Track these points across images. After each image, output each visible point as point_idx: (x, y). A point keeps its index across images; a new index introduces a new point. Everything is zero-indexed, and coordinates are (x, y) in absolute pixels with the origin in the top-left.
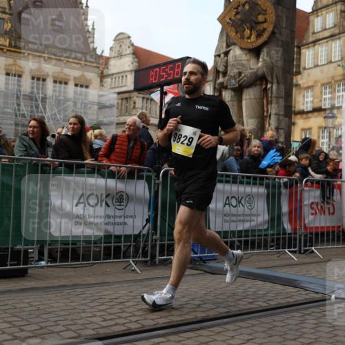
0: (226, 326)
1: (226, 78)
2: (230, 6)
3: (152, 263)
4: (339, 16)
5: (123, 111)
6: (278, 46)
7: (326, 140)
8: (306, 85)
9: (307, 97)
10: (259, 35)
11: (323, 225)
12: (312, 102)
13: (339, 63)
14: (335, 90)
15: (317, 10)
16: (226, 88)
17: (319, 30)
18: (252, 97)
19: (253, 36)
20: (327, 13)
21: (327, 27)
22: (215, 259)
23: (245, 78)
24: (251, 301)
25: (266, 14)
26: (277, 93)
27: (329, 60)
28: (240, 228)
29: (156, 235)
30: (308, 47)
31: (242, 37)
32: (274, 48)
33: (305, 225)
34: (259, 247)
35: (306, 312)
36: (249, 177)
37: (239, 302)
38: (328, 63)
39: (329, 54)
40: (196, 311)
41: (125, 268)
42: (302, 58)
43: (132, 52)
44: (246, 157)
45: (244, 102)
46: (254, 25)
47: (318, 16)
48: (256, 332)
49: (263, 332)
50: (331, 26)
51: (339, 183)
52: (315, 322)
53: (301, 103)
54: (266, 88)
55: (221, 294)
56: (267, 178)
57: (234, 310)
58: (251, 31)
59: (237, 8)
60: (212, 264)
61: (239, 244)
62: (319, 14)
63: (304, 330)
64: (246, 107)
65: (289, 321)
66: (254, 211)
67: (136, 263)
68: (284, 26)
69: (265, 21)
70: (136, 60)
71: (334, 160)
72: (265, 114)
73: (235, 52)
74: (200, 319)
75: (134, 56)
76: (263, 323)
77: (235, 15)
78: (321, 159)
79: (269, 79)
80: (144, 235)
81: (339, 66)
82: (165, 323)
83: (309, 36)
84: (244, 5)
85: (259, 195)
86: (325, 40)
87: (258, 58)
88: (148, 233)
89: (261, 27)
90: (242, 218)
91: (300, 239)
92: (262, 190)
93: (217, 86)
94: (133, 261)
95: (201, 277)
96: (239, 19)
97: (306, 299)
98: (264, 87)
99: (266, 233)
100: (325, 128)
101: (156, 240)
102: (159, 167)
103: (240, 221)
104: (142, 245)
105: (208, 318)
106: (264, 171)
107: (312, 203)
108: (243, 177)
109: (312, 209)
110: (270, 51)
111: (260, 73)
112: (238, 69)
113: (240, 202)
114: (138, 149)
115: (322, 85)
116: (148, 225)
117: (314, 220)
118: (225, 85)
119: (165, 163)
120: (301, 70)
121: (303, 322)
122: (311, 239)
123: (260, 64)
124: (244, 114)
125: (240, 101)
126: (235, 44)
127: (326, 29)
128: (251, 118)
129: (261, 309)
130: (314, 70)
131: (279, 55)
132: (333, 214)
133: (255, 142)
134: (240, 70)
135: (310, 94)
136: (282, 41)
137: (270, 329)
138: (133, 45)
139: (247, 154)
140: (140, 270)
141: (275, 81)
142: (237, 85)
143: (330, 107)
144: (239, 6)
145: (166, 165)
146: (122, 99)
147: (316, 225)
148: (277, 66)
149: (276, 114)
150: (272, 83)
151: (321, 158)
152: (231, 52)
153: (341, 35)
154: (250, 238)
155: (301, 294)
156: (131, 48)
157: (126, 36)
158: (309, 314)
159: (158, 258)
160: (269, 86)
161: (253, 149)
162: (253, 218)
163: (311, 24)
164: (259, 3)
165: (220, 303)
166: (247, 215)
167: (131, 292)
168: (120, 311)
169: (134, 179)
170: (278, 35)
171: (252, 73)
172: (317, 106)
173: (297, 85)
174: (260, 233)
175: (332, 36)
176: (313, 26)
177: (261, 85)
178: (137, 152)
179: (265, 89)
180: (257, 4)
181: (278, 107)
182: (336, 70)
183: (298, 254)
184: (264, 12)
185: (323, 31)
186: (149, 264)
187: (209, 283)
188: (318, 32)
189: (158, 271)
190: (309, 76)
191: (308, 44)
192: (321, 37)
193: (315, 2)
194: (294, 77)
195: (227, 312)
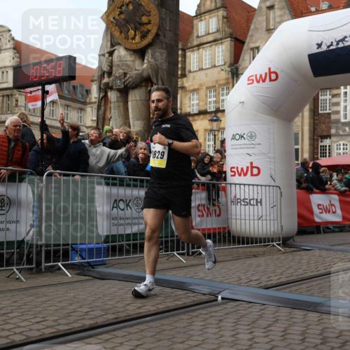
0: (114, 333)
1: (111, 79)
2: (113, 6)
3: (38, 271)
4: (221, 22)
5: (4, 109)
6: (162, 48)
7: (212, 143)
8: (191, 88)
9: (193, 100)
10: (143, 37)
11: (209, 227)
12: (198, 105)
13: (222, 68)
14: (219, 94)
15: (200, 15)
16: (111, 88)
17: (203, 34)
18: (138, 98)
19: (137, 37)
20: (210, 18)
21: (210, 32)
22: (104, 264)
23: (131, 79)
24: (140, 305)
25: (150, 15)
27: (213, 64)
28: (128, 231)
29: (41, 240)
30: (193, 51)
31: (127, 38)
32: (158, 50)
35: (195, 314)
36: (136, 180)
37: (128, 307)
38: (211, 68)
39: (213, 58)
40: (84, 319)
41: (8, 277)
42: (187, 60)
43: (12, 46)
45: (130, 103)
46: (138, 26)
47: (201, 20)
48: (146, 337)
49: (152, 337)
50: (214, 30)
51: (223, 185)
52: (203, 323)
53: (188, 105)
55: (109, 300)
57: (122, 315)
58: (135, 32)
59: (121, 8)
60: (101, 269)
61: (127, 247)
62: (203, 18)
63: (191, 333)
64: (132, 109)
65: (177, 325)
67: (20, 271)
68: (168, 28)
69: (149, 23)
70: (17, 55)
71: (218, 162)
72: (151, 116)
73: (119, 52)
74: (88, 327)
75: (15, 51)
76: (152, 327)
77: (119, 15)
78: (206, 162)
79: (154, 80)
80: (28, 242)
81: (223, 70)
82: (51, 333)
83: (193, 40)
84: (127, 5)
86: (209, 45)
87: (143, 60)
88: (33, 239)
89: (145, 28)
90: (129, 221)
93: (102, 86)
94: (17, 269)
95: (90, 283)
96: (124, 19)
97: (194, 301)
98: (149, 89)
100: (211, 131)
101: (41, 247)
103: (128, 224)
104: (26, 252)
105: (96, 325)
107: (199, 205)
108: (130, 179)
109: (199, 210)
110: (155, 52)
111: (145, 74)
112: (123, 70)
113: (128, 205)
114: (19, 151)
115: (207, 88)
116: (32, 230)
117: (201, 222)
118: (110, 85)
120: (187, 73)
121: (190, 324)
123: (145, 65)
124: (131, 116)
125: (126, 102)
126: (119, 44)
127: (209, 34)
128: (137, 120)
129: (149, 313)
130: (199, 73)
131: (164, 58)
132: (219, 215)
134: (126, 71)
135: (195, 96)
136: (166, 43)
137: (159, 333)
138: (13, 39)
140: (25, 278)
142: (123, 86)
143: (214, 110)
144: (123, 5)
145: (50, 167)
146: (3, 96)
147: (203, 227)
148: (162, 69)
151: (206, 160)
152: (116, 52)
153: (223, 41)
154: (138, 242)
155: (189, 297)
156: (12, 42)
157: (6, 29)
158: (197, 316)
159: (44, 265)
162: (141, 221)
163: (195, 27)
164: (143, 3)
165: (108, 309)
166: (135, 218)
167: (15, 302)
168: (3, 323)
169: (15, 182)
170: (162, 37)
171: (137, 74)
172: (202, 108)
173: (183, 88)
175: (215, 41)
176: (197, 30)
177: (147, 87)
178: (18, 154)
180: (141, 5)
182: (219, 74)
183: (186, 257)
184: (148, 14)
185: (206, 35)
186: (34, 271)
187: (98, 289)
188: (202, 36)
189: (44, 279)
190: (194, 79)
191: (192, 47)
192: (205, 41)
193: (199, 6)
194: (179, 80)
195: (116, 318)
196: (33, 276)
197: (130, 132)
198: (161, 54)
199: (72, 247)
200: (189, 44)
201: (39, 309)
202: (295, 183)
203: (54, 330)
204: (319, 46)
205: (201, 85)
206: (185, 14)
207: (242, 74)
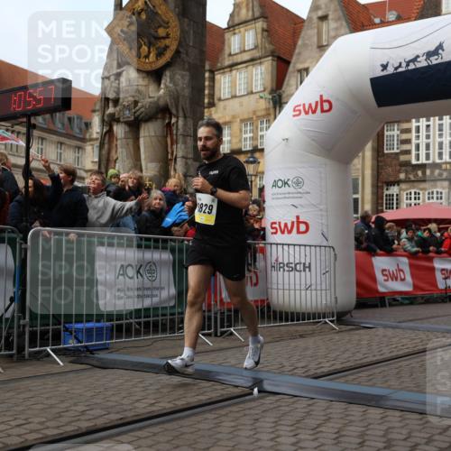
0: (118, 438)
1: (118, 108)
3: (20, 358)
4: (259, 36)
6: (183, 69)
10: (160, 54)
12: (230, 142)
13: (261, 94)
14: (257, 128)
15: (233, 26)
16: (118, 121)
17: (237, 51)
18: (153, 134)
19: (151, 55)
20: (246, 30)
21: (246, 49)
22: (107, 349)
23: (143, 110)
24: (153, 401)
25: (168, 27)
26: (184, 131)
27: (250, 90)
28: (138, 306)
29: (25, 318)
30: (224, 73)
32: (180, 72)
33: (221, 300)
34: (164, 331)
35: (223, 412)
36: (148, 239)
37: (137, 404)
38: (248, 94)
39: (249, 82)
40: (79, 420)
42: (217, 85)
44: (144, 213)
45: (142, 141)
46: (153, 40)
47: (235, 34)
48: (159, 442)
49: (168, 442)
50: (251, 47)
51: (261, 245)
52: (233, 424)
54: (170, 123)
55: (113, 394)
56: (171, 240)
57: (129, 415)
58: (149, 48)
59: (130, 17)
60: (102, 355)
61: (137, 326)
62: (237, 31)
63: (219, 436)
65: (200, 426)
66: (156, 284)
68: (191, 44)
69: (167, 36)
71: (254, 216)
72: (169, 157)
73: (128, 74)
74: (84, 430)
76: (166, 430)
77: (128, 26)
79: (174, 111)
80: (7, 319)
81: (261, 97)
82: (36, 439)
83: (224, 59)
84: (139, 13)
85: (162, 263)
86: (244, 65)
87: (160, 84)
88: (13, 316)
89: (162, 43)
91: (216, 318)
92: (166, 256)
93: (106, 118)
95: (87, 373)
97: (222, 395)
98: (167, 121)
99: (172, 311)
101: (24, 326)
102: (26, 226)
104: (4, 334)
105: (94, 428)
106: (168, 231)
108: (142, 238)
110: (174, 75)
111: (162, 103)
112: (133, 97)
113: (138, 272)
115: (242, 121)
116: (13, 305)
118: (117, 116)
119: (36, 220)
120: (216, 101)
121: (218, 425)
122: (229, 317)
123: (162, 91)
124: (143, 156)
125: (137, 139)
126: (128, 64)
127: (245, 51)
128: (151, 161)
129: (165, 411)
130: (231, 101)
131: (186, 82)
132: (256, 284)
133: (156, 193)
134: (137, 99)
135: (227, 132)
136: (189, 63)
137: (177, 437)
139: (146, 208)
140: (2, 368)
141: (181, 114)
142: (132, 118)
143: (251, 149)
144: (133, 14)
145: (37, 223)
148: (184, 96)
149: (183, 157)
150: (178, 118)
152: (124, 73)
153: (262, 60)
154: (151, 319)
155: (217, 390)
158: (226, 415)
159: (28, 350)
160: (173, 120)
161: (154, 202)
162: (156, 292)
163: (226, 43)
165: (112, 407)
166: (147, 289)
170: (183, 56)
171: (151, 103)
172: (236, 147)
174: (164, 312)
175: (252, 60)
176: (230, 48)
177: (164, 119)
179: (169, 125)
180: (157, 13)
181: (185, 148)
182: (257, 102)
183: (213, 338)
184: (166, 25)
185: (241, 52)
186: (15, 358)
187: (97, 380)
188: (236, 54)
189: (28, 368)
190: (225, 109)
191: (223, 69)
192: (239, 60)
193: (232, 16)
194: (206, 110)
195: (121, 419)
196: (13, 365)
197: (141, 177)
198: (183, 77)
199: (64, 327)
200: (219, 65)
201: (21, 408)
202: (353, 243)
203: (40, 436)
204: (385, 67)
205: (234, 117)
206: (213, 26)
207: (286, 103)
